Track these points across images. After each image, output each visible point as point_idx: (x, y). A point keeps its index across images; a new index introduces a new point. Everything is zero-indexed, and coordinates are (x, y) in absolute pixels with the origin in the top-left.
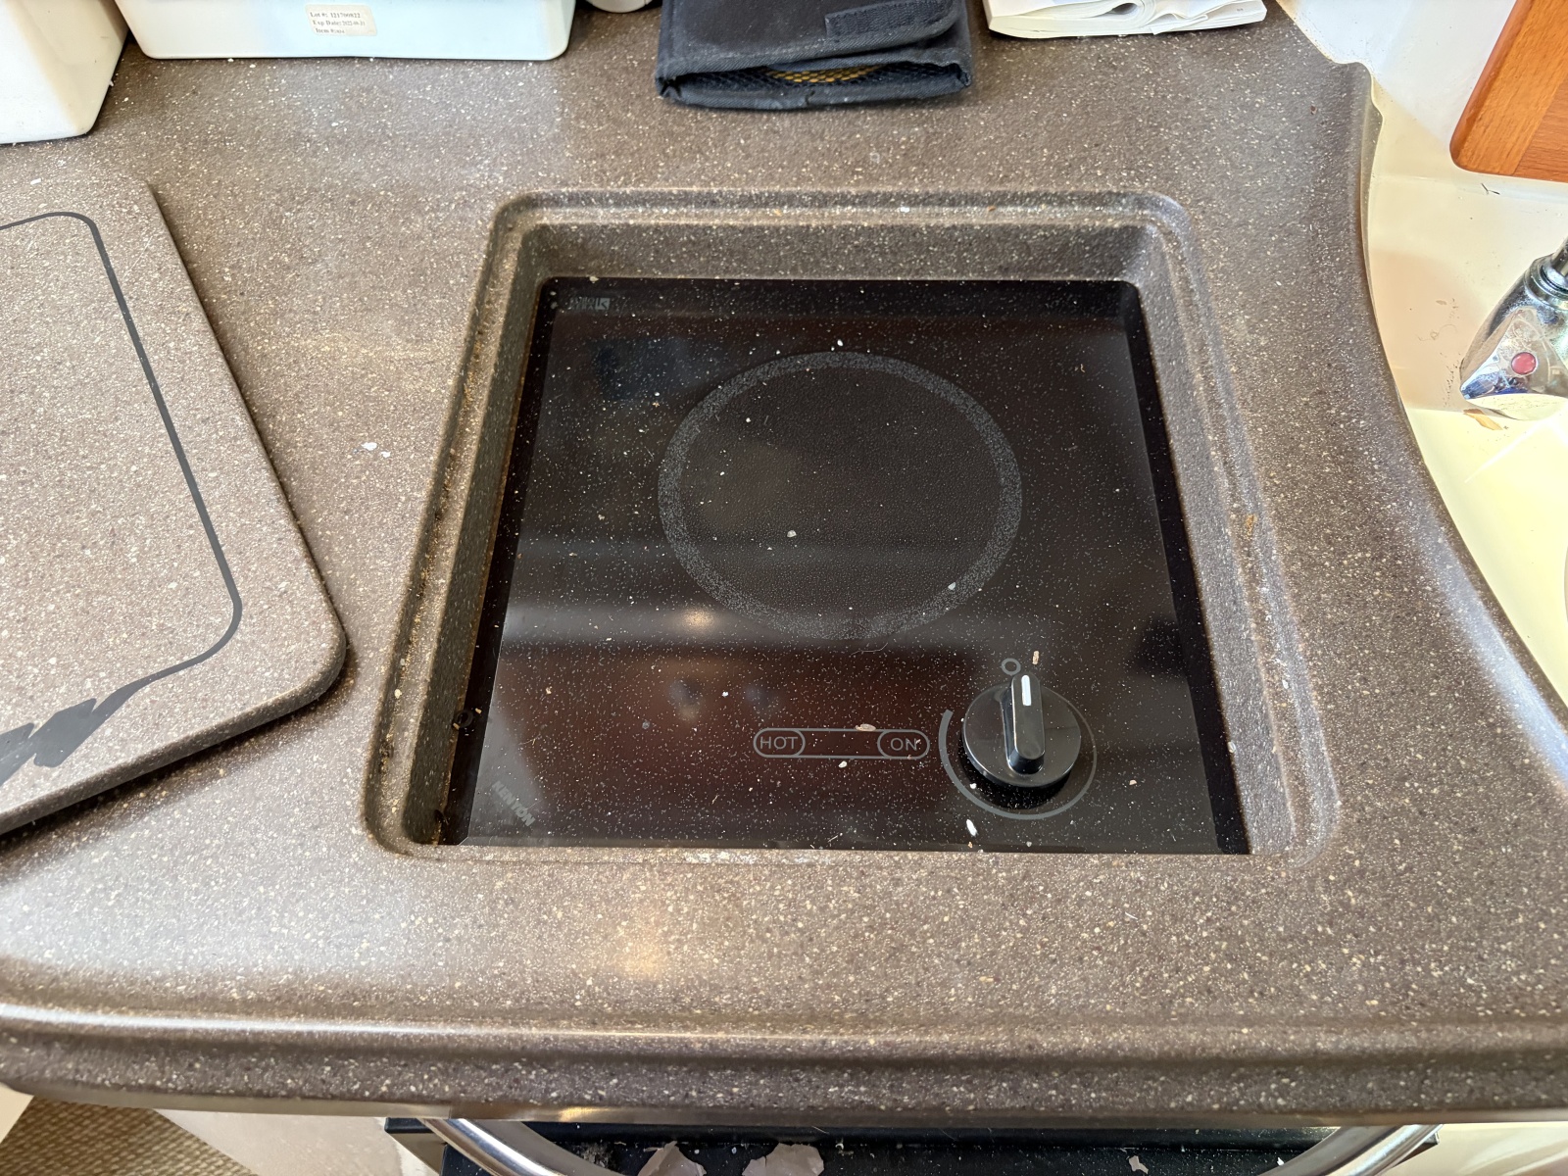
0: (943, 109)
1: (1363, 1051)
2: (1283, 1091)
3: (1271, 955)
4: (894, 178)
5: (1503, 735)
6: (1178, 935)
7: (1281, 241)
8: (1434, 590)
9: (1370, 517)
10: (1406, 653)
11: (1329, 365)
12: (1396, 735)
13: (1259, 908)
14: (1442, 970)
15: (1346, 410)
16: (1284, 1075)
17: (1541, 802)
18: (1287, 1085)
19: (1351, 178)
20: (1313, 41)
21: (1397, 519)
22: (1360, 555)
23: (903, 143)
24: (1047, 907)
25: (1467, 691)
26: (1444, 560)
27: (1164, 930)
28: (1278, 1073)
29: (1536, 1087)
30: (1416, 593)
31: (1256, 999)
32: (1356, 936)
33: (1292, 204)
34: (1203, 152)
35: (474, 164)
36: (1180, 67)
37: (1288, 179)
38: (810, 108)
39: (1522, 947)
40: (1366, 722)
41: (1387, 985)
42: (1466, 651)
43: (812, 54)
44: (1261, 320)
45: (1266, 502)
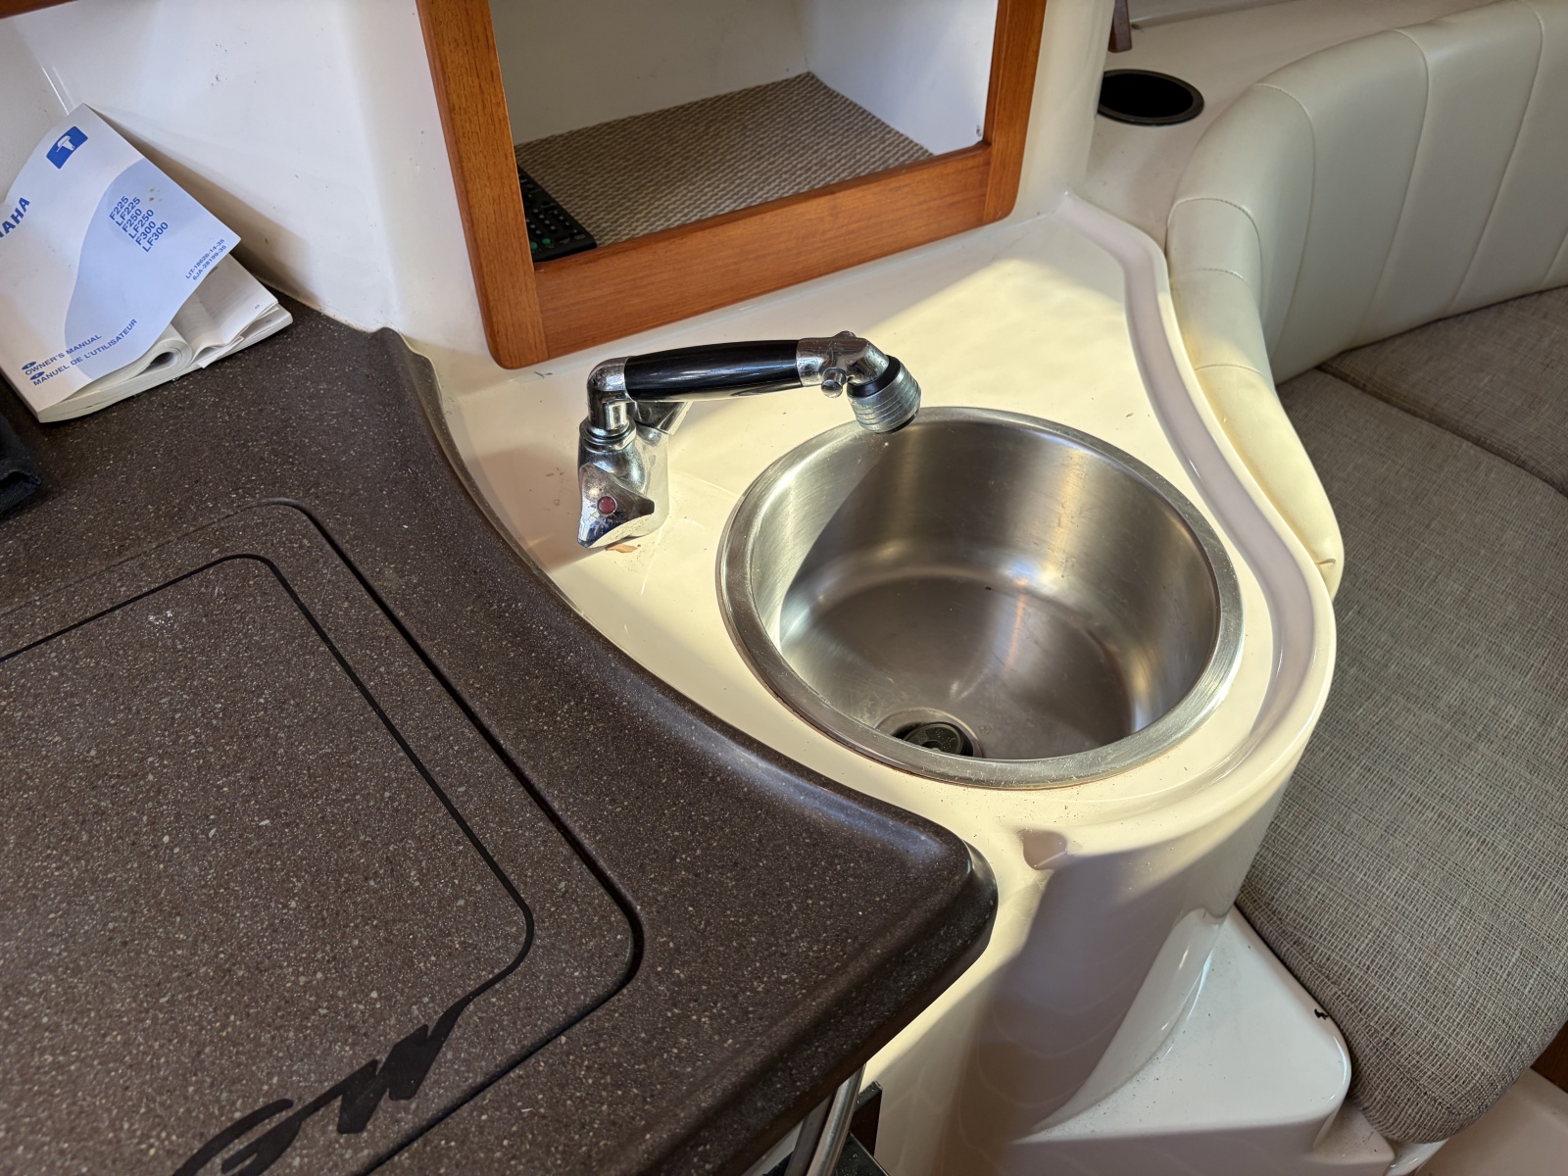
0: (30, 512)
1: (734, 1085)
2: (705, 1158)
3: (645, 1061)
5: (723, 780)
6: (570, 1098)
7: (391, 492)
8: (629, 703)
9: (560, 674)
10: (633, 762)
11: (475, 572)
12: (654, 828)
13: (619, 1031)
14: (763, 982)
15: (504, 601)
16: (697, 1145)
17: (768, 812)
18: (705, 1151)
19: (419, 420)
20: (344, 322)
21: (579, 664)
22: (566, 707)
25: (686, 764)
26: (623, 677)
27: (558, 1102)
28: (692, 1148)
29: (864, 1019)
30: (618, 712)
31: (650, 1103)
32: (696, 1001)
33: (386, 458)
34: (295, 448)
36: (241, 386)
37: (374, 440)
39: (805, 927)
40: (629, 833)
41: (733, 1021)
42: (671, 734)
44: (405, 563)
45: (476, 706)
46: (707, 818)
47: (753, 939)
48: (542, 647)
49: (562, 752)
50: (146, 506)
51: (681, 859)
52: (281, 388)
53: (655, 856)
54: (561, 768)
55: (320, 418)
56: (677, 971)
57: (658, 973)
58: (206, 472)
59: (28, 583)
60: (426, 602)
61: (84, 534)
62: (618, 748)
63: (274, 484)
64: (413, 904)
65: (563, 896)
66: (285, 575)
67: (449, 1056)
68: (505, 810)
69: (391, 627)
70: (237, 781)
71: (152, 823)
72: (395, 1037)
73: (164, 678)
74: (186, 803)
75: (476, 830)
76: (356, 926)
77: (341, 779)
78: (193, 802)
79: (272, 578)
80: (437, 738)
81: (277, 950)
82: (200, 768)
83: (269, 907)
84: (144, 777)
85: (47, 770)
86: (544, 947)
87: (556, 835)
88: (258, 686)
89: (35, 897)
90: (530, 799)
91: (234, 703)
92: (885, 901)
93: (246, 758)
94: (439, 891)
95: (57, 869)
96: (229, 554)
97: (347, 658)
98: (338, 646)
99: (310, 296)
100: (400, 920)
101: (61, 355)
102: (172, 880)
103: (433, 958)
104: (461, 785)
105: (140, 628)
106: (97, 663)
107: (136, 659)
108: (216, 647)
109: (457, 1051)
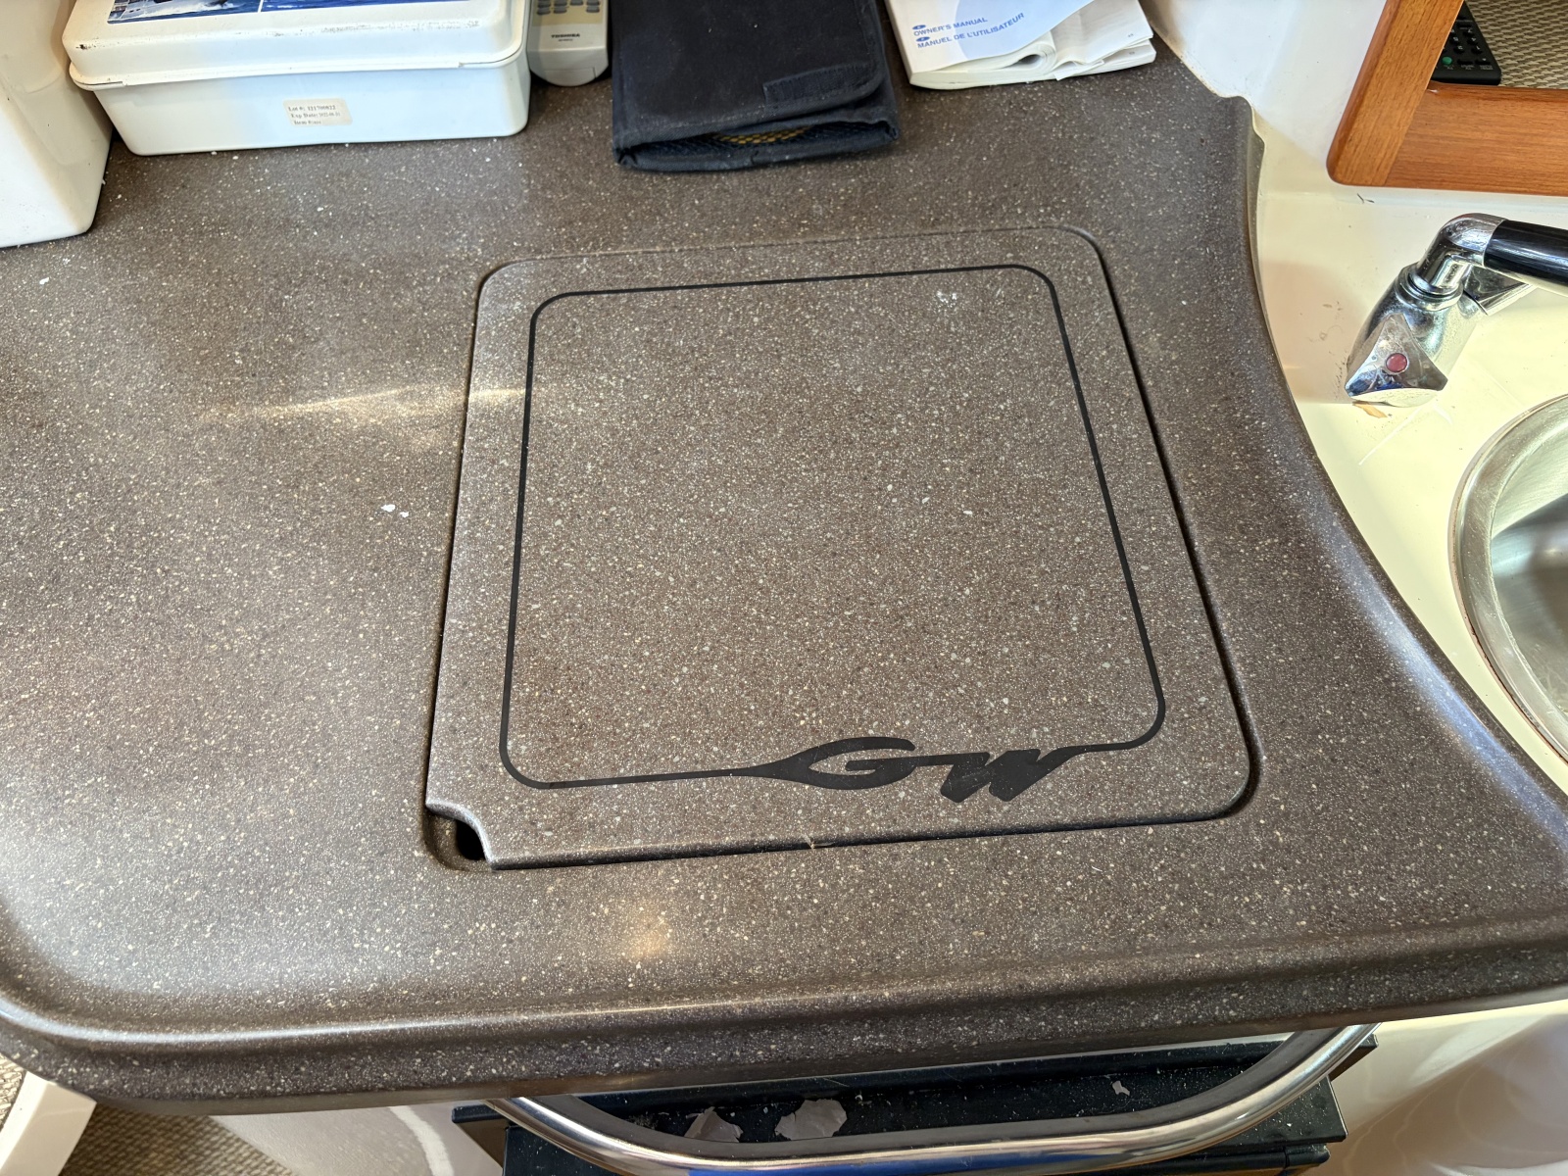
0: (875, 159)
1: (1296, 963)
2: (1233, 1004)
3: (1216, 892)
4: (837, 228)
5: (1397, 688)
6: (1137, 882)
7: (1182, 264)
8: (1333, 567)
9: (1276, 507)
10: (1312, 624)
11: (1232, 374)
12: (1308, 696)
13: (1203, 853)
14: (1358, 891)
15: (1249, 413)
16: (1232, 990)
17: (1432, 742)
18: (1236, 999)
19: (1239, 204)
20: (1199, 77)
21: (1299, 507)
22: (1269, 541)
23: (842, 194)
24: (1025, 867)
25: (1365, 653)
26: (1339, 541)
27: (1125, 879)
28: (1228, 989)
29: (1444, 982)
30: (1318, 570)
31: (1206, 929)
32: (1285, 869)
33: (1190, 229)
34: (1110, 186)
35: (453, 238)
36: (1083, 108)
37: (1185, 207)
38: (756, 166)
39: (1424, 867)
40: (1282, 686)
41: (1313, 908)
42: (1362, 618)
43: (754, 120)
44: (1171, 337)
45: (1185, 500)
46: (1365, 714)
47: (1365, 848)
48: (1269, 474)
49: (1249, 581)
50: (967, 191)
51: (1324, 737)
52: (1117, 124)
53: (1299, 721)
54: (1243, 595)
55: (1143, 166)
56: (1278, 833)
57: (1259, 825)
58: (1026, 179)
59: (856, 222)
60: (1177, 383)
61: (911, 196)
62: (1303, 604)
63: (1080, 213)
64: (1065, 645)
65: (1200, 709)
66: (1061, 303)
67: (1049, 786)
68: (1177, 606)
69: (1136, 391)
70: (958, 467)
71: (884, 469)
72: (1010, 744)
73: (932, 351)
74: (914, 466)
75: (1143, 610)
76: (1011, 637)
77: (1043, 507)
78: (919, 467)
79: (1049, 300)
80: (1140, 512)
81: (943, 622)
82: (934, 441)
83: (948, 584)
84: (890, 428)
85: (822, 387)
86: (1165, 743)
87: (1215, 652)
88: (1003, 393)
89: (783, 484)
90: (1203, 608)
91: (979, 398)
92: (1522, 890)
93: (972, 451)
94: (1092, 645)
95: (806, 470)
96: (1021, 263)
97: (1087, 402)
98: (1084, 387)
99: (1175, 40)
100: (1049, 652)
101: (948, 27)
102: (884, 523)
103: (1065, 699)
104: (1145, 563)
105: (928, 299)
106: (886, 315)
107: (916, 325)
108: (981, 342)
109: (1057, 785)
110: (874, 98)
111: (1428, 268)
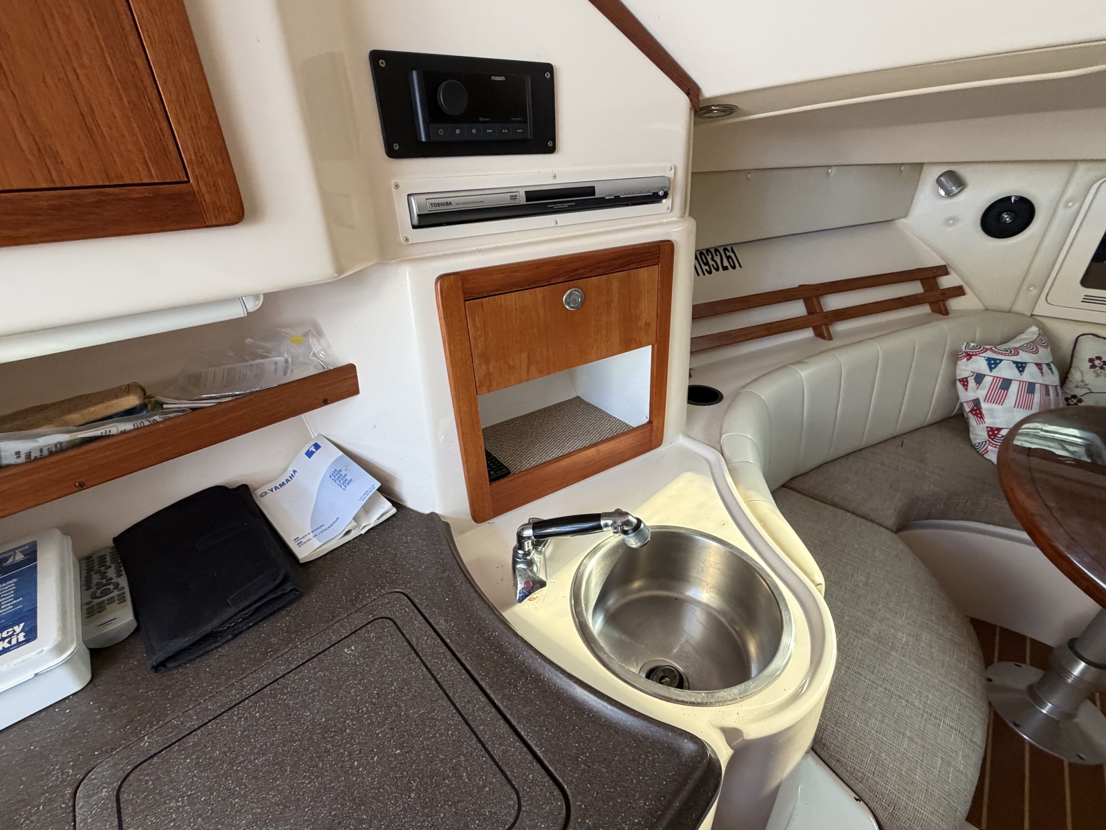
0: (296, 603)
4: (287, 644)
5: (593, 716)
7: (440, 583)
9: (516, 666)
10: (552, 709)
11: (477, 619)
12: (566, 742)
15: (490, 632)
17: (615, 731)
20: (416, 510)
22: (521, 682)
23: (285, 627)
25: (576, 708)
26: (544, 667)
30: (543, 683)
33: (437, 569)
34: (400, 566)
36: (377, 540)
37: (431, 561)
38: (235, 636)
39: (641, 792)
40: (556, 746)
43: (227, 618)
44: (448, 616)
45: (483, 684)
46: (589, 736)
48: (508, 653)
49: (523, 706)
53: (569, 758)
56: (588, 821)
57: (579, 823)
59: (295, 637)
60: (459, 634)
62: (546, 702)
63: (392, 583)
64: (466, 791)
65: (532, 782)
66: (400, 626)
68: (501, 737)
69: (445, 647)
70: (385, 731)
71: (350, 755)
73: (352, 680)
74: (364, 743)
75: (490, 749)
76: (442, 806)
77: (429, 726)
78: (366, 742)
79: (394, 627)
80: (469, 702)
81: (408, 822)
82: (369, 724)
83: (402, 798)
84: (345, 731)
85: (304, 730)
86: (526, 812)
87: (525, 749)
88: (391, 681)
89: (299, 799)
90: (511, 731)
91: (382, 690)
92: (674, 775)
93: (388, 718)
94: (477, 783)
95: (309, 783)
96: (376, 617)
97: (428, 664)
98: (423, 658)
99: (401, 500)
100: (461, 801)
101: (309, 534)
102: (359, 786)
103: (477, 822)
104: (481, 725)
105: (341, 655)
106: (324, 674)
107: (340, 671)
108: (373, 662)
110: (285, 580)
111: (520, 545)
